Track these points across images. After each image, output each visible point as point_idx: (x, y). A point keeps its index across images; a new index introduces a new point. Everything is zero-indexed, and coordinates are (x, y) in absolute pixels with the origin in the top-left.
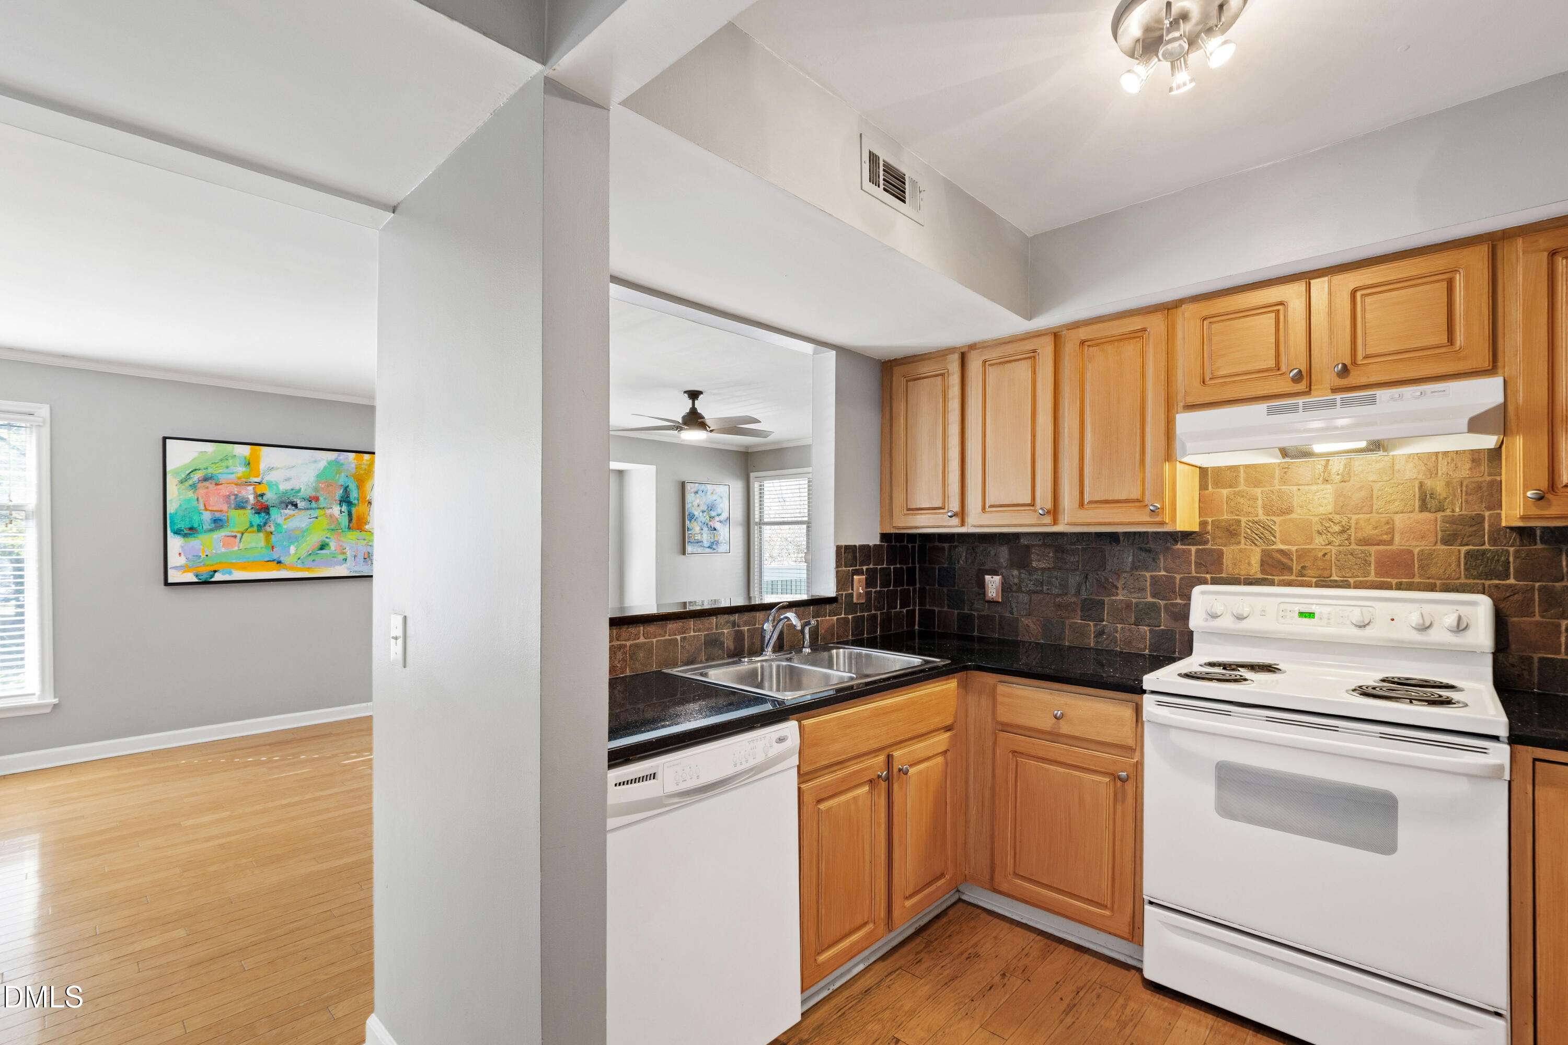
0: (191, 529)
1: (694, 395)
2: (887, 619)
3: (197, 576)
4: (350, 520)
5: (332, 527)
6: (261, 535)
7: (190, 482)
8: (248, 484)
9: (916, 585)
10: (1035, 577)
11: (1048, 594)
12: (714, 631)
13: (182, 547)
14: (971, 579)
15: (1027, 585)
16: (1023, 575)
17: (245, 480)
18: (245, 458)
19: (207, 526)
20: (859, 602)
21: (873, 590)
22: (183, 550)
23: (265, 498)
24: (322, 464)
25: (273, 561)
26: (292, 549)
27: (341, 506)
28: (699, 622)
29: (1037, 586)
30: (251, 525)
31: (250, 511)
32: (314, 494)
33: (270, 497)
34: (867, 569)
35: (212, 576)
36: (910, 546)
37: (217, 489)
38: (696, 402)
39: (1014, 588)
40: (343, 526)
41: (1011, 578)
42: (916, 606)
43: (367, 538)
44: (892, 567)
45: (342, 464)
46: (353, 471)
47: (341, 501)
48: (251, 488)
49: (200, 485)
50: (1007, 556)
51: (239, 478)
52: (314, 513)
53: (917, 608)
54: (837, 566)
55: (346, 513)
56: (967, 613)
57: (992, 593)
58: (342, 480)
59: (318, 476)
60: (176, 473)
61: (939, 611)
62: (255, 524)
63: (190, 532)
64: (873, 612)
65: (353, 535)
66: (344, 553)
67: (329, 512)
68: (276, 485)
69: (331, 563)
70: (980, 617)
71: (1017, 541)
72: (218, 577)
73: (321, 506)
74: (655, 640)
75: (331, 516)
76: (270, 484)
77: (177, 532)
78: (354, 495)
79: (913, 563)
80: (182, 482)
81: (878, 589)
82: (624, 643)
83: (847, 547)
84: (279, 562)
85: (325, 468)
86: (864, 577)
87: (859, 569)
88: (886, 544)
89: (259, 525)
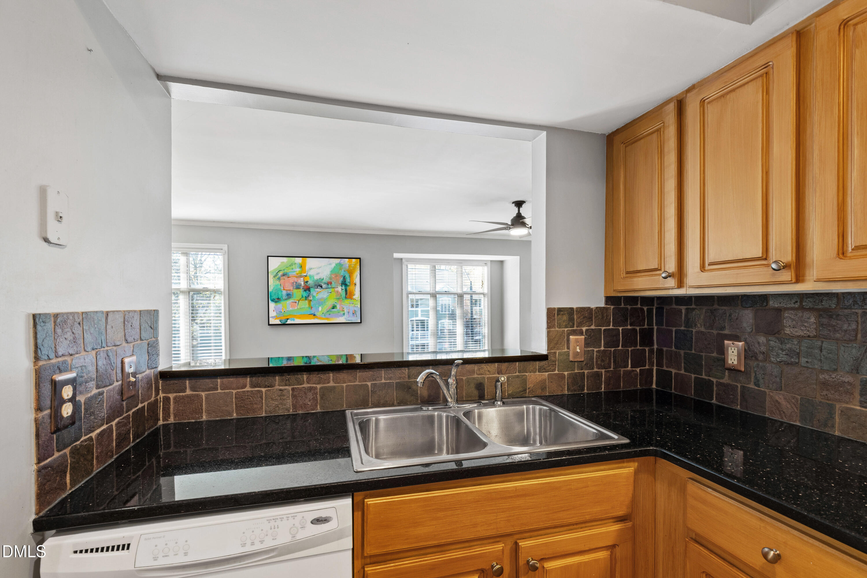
0: (278, 299)
1: (519, 204)
2: (614, 377)
3: (280, 321)
4: (346, 294)
5: (338, 297)
6: (307, 302)
7: (278, 277)
8: (301, 276)
9: (653, 345)
10: (788, 346)
11: (807, 368)
12: (407, 380)
13: (275, 307)
14: (709, 344)
15: (778, 355)
16: (772, 343)
17: (300, 275)
18: (300, 264)
19: (284, 297)
20: (576, 360)
21: (595, 350)
22: (275, 309)
23: (308, 283)
24: (333, 265)
25: (312, 314)
26: (320, 309)
27: (342, 287)
28: (390, 372)
29: (792, 357)
30: (302, 297)
31: (302, 290)
32: (330, 281)
33: (311, 282)
34: (587, 330)
35: (286, 321)
36: (645, 308)
37: (289, 280)
38: (521, 209)
39: (761, 357)
40: (343, 297)
41: (757, 346)
42: (653, 366)
43: (354, 303)
44: (621, 329)
45: (343, 265)
46: (347, 268)
47: (342, 284)
48: (302, 279)
49: (282, 278)
50: (751, 321)
51: (297, 274)
52: (330, 290)
53: (655, 368)
54: (549, 327)
55: (344, 291)
56: (705, 379)
57: (733, 361)
58: (342, 273)
59: (331, 271)
60: (272, 273)
61: (675, 373)
62: (304, 296)
63: (277, 300)
64: (596, 370)
65: (347, 301)
66: (343, 311)
67: (336, 289)
68: (313, 277)
69: (338, 316)
70: (719, 384)
71: (765, 304)
72: (289, 322)
73: (333, 287)
74: (345, 385)
75: (337, 292)
76: (310, 276)
77: (273, 300)
78: (348, 280)
79: (650, 323)
80: (274, 277)
81: (602, 348)
82: (314, 385)
83: (560, 310)
84: (314, 315)
85: (334, 267)
86: (583, 337)
87: (576, 330)
88: (612, 307)
89: (306, 297)
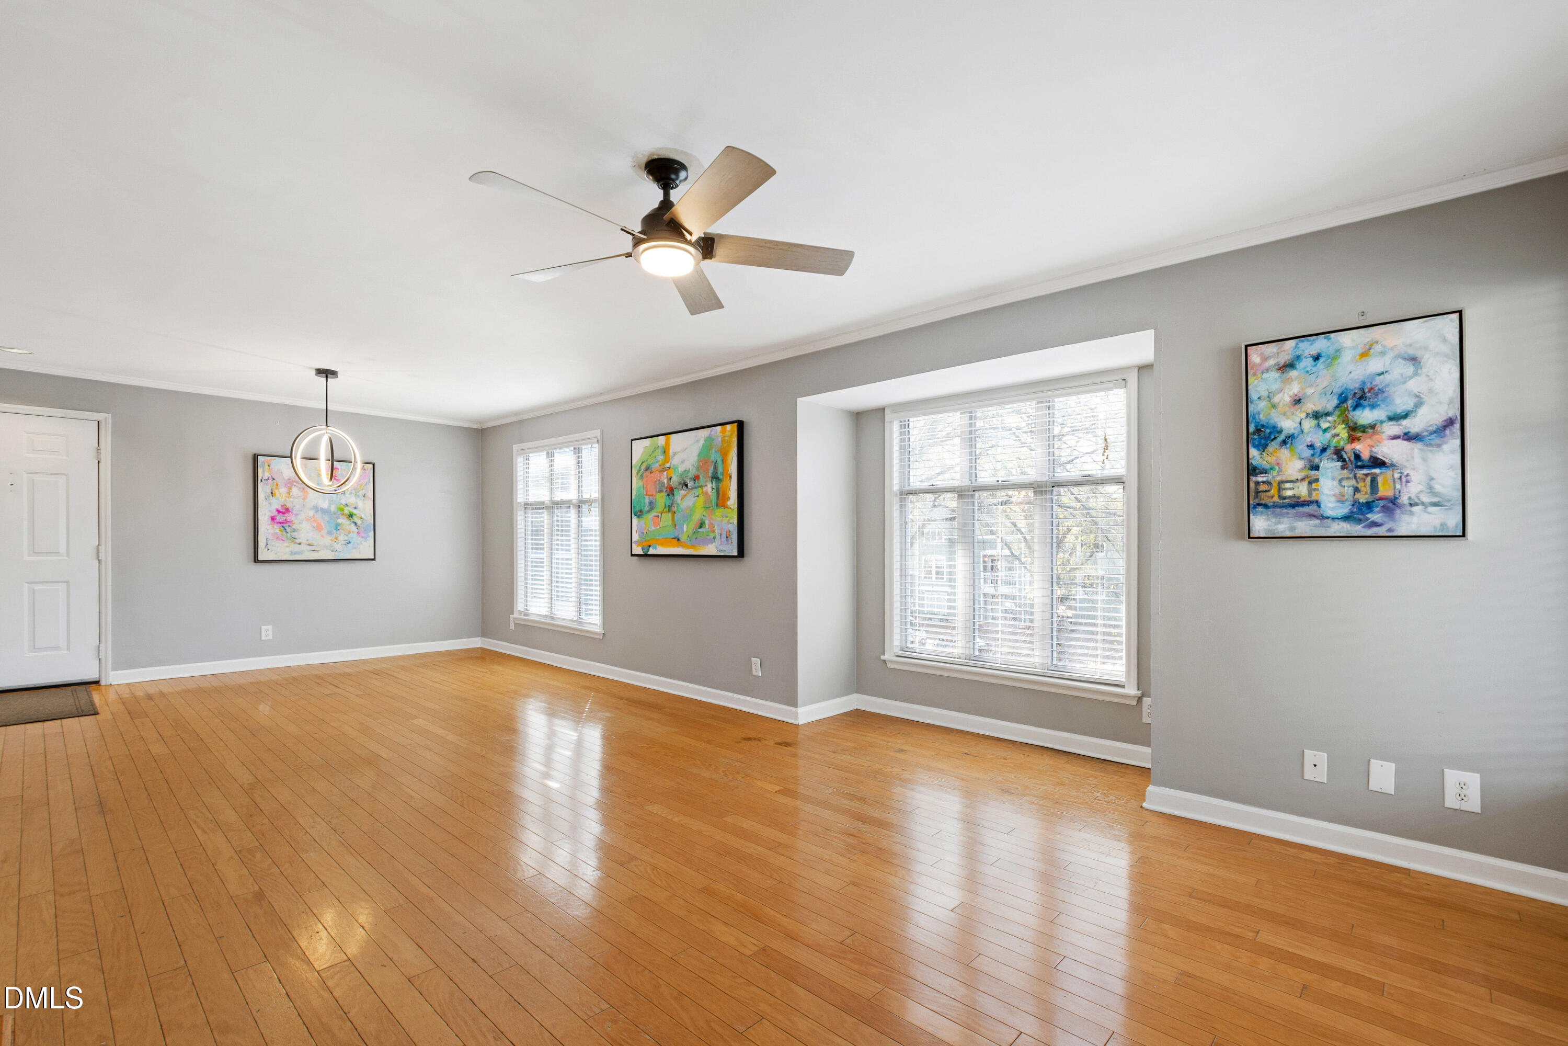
0: (641, 511)
3: (643, 549)
4: (718, 497)
5: (707, 505)
6: (670, 514)
7: (641, 472)
8: (665, 470)
13: (637, 526)
17: (663, 467)
18: (663, 447)
19: (647, 508)
22: (637, 528)
23: (672, 480)
24: (701, 443)
25: (675, 538)
26: (686, 527)
27: (712, 483)
30: (665, 507)
31: (665, 494)
32: (697, 472)
33: (675, 479)
35: (648, 550)
37: (651, 476)
40: (713, 504)
43: (728, 515)
45: (715, 439)
46: (720, 444)
47: (712, 478)
48: (665, 473)
49: (645, 474)
51: (661, 465)
52: (697, 492)
55: (715, 491)
58: (714, 455)
59: (699, 455)
60: (636, 465)
62: (667, 505)
63: (640, 514)
65: (719, 513)
66: (714, 531)
67: (705, 489)
68: (678, 468)
69: (706, 542)
72: (651, 551)
73: (701, 484)
75: (707, 493)
76: (674, 468)
77: (636, 514)
78: (720, 470)
80: (638, 472)
84: (678, 539)
85: (703, 446)
89: (669, 506)
